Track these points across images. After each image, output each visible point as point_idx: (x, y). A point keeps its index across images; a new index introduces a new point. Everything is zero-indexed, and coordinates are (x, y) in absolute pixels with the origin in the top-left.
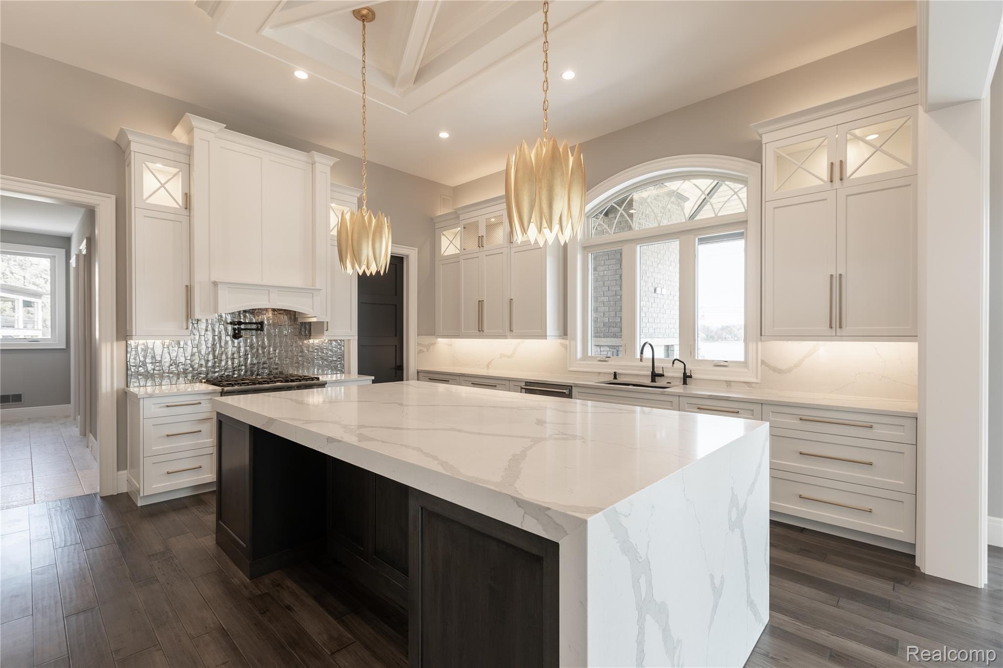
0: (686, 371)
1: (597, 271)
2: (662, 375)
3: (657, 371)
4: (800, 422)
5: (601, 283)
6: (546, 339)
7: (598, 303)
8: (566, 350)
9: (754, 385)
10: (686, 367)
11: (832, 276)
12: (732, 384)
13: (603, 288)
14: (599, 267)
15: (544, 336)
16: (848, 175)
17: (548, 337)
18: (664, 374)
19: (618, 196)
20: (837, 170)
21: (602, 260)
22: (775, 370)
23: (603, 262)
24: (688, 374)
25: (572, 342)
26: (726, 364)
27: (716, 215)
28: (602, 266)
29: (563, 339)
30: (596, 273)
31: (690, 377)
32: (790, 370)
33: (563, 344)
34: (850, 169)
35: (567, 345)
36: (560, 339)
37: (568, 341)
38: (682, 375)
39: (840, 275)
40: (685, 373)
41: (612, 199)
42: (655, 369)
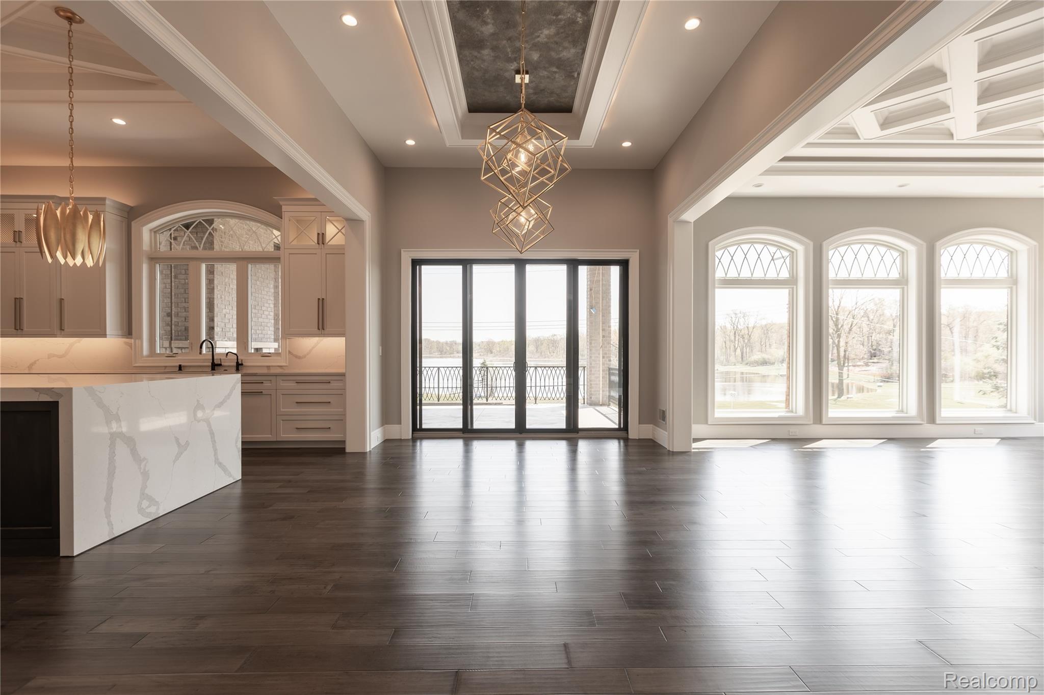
0: (239, 361)
1: (178, 279)
2: (220, 365)
3: (216, 362)
4: (296, 384)
5: (183, 290)
6: (106, 337)
7: (179, 309)
8: (131, 348)
9: (284, 368)
10: (239, 358)
11: (319, 299)
12: (271, 368)
13: (184, 295)
14: (180, 275)
15: (104, 335)
16: (327, 242)
17: (107, 336)
18: (222, 364)
19: (182, 220)
20: (321, 237)
21: (183, 269)
22: (297, 357)
23: (184, 271)
24: (240, 363)
25: (137, 341)
26: (269, 355)
27: (263, 250)
28: (183, 274)
29: (127, 338)
30: (177, 280)
31: (242, 364)
32: (305, 356)
33: (127, 342)
34: (328, 238)
35: (131, 344)
36: (123, 338)
37: (133, 340)
38: (235, 364)
39: (323, 299)
40: (237, 363)
41: (180, 221)
42: (215, 361)
